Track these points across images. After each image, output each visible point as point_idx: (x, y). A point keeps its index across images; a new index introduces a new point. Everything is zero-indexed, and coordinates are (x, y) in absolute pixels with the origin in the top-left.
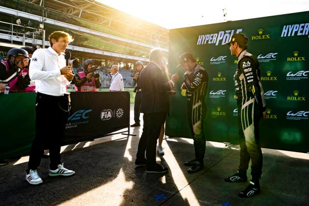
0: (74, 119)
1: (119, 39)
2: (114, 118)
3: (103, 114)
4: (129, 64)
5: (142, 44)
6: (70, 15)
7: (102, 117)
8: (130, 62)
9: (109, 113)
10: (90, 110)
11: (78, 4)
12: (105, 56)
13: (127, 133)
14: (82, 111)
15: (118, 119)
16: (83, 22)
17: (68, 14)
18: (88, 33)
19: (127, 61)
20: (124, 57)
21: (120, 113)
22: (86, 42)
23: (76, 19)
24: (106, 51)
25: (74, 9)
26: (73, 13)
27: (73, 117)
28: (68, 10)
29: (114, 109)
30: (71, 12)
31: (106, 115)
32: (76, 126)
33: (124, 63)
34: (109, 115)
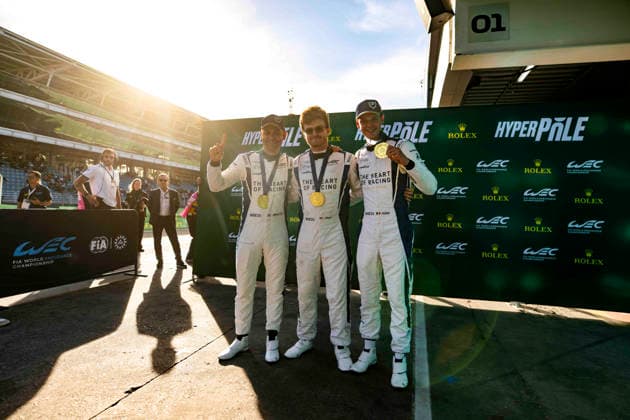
0: (47, 251)
1: (119, 127)
2: (111, 251)
3: (93, 243)
4: (136, 169)
5: (156, 137)
6: (31, 81)
7: (92, 249)
8: (137, 166)
9: (103, 242)
10: (73, 238)
11: (44, 64)
12: (94, 153)
13: (133, 273)
14: (61, 239)
15: (118, 250)
16: (54, 94)
17: (26, 79)
18: (63, 115)
19: (131, 163)
20: (128, 156)
21: (121, 242)
22: (58, 129)
23: (42, 89)
24: (96, 145)
25: (38, 72)
26: (35, 78)
27: (45, 248)
28: (26, 73)
29: (111, 236)
30: (32, 76)
31: (99, 245)
32: (52, 262)
33: (128, 165)
34: (104, 245)
